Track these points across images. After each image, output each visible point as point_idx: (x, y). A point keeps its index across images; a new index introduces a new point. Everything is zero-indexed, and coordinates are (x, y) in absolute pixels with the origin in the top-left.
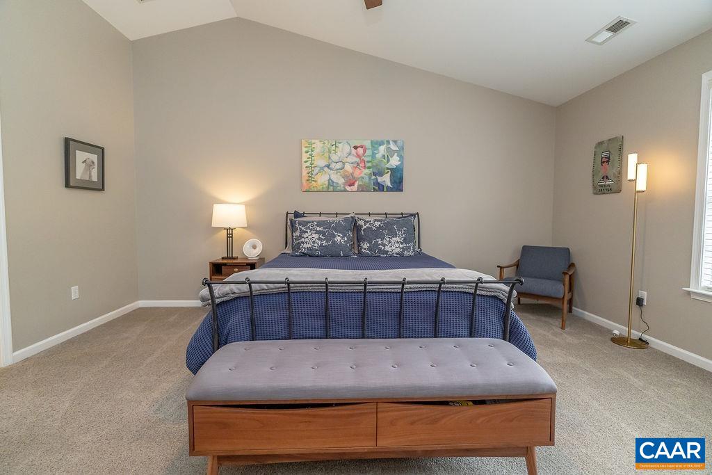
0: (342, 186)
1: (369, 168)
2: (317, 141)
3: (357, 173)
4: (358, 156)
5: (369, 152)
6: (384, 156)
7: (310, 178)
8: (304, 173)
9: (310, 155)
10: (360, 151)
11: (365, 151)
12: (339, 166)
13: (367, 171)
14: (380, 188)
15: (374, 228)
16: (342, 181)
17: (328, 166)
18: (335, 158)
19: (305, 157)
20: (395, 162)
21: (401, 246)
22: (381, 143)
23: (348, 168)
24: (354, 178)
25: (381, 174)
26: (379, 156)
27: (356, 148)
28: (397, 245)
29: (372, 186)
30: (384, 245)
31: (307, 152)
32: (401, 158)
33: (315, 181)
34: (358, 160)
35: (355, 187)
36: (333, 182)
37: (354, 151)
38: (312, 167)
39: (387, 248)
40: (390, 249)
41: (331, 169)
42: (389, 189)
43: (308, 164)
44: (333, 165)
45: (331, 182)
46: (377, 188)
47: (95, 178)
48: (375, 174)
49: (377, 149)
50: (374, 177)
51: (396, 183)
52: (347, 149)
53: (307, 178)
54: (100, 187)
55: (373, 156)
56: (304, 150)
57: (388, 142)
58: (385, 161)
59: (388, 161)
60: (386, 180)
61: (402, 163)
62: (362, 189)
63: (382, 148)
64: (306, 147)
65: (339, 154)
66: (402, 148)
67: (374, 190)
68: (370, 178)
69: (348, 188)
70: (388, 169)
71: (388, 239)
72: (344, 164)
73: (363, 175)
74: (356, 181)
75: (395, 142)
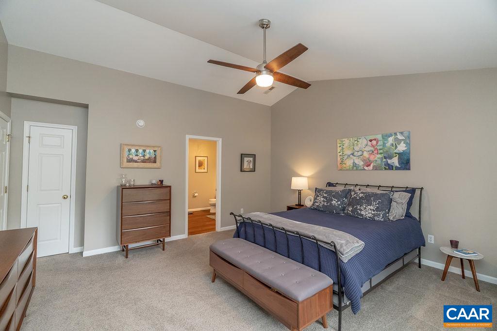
0: (362, 166)
1: (381, 153)
2: (346, 140)
3: (372, 158)
4: (373, 146)
5: (380, 143)
6: (393, 144)
7: (342, 162)
8: (339, 159)
9: (342, 148)
10: (374, 142)
11: (377, 143)
12: (360, 153)
13: (379, 156)
14: (390, 167)
15: (358, 198)
16: (362, 163)
17: (353, 154)
18: (357, 148)
19: (339, 149)
20: (402, 147)
21: (373, 212)
22: (391, 135)
23: (366, 154)
24: (370, 161)
25: (391, 157)
26: (388, 145)
27: (371, 141)
28: (370, 212)
29: (384, 166)
30: (361, 210)
31: (340, 147)
32: (408, 145)
33: (345, 164)
34: (372, 149)
35: (371, 167)
36: (356, 164)
37: (369, 143)
38: (343, 155)
39: (363, 213)
40: (364, 213)
41: (354, 156)
42: (397, 168)
43: (341, 154)
44: (356, 154)
45: (355, 165)
46: (387, 168)
47: (251, 167)
48: (385, 158)
49: (387, 140)
50: (384, 160)
51: (404, 164)
52: (365, 142)
53: (340, 162)
54: (253, 170)
55: (384, 144)
56: (339, 145)
57: (396, 134)
58: (394, 148)
59: (396, 147)
60: (395, 161)
61: (409, 149)
62: (376, 168)
63: (391, 140)
64: (339, 144)
65: (359, 146)
66: (409, 137)
67: (385, 169)
68: (382, 161)
69: (366, 168)
70: (396, 153)
71: (364, 207)
72: (363, 152)
73: (376, 159)
74: (371, 163)
75: (402, 133)
